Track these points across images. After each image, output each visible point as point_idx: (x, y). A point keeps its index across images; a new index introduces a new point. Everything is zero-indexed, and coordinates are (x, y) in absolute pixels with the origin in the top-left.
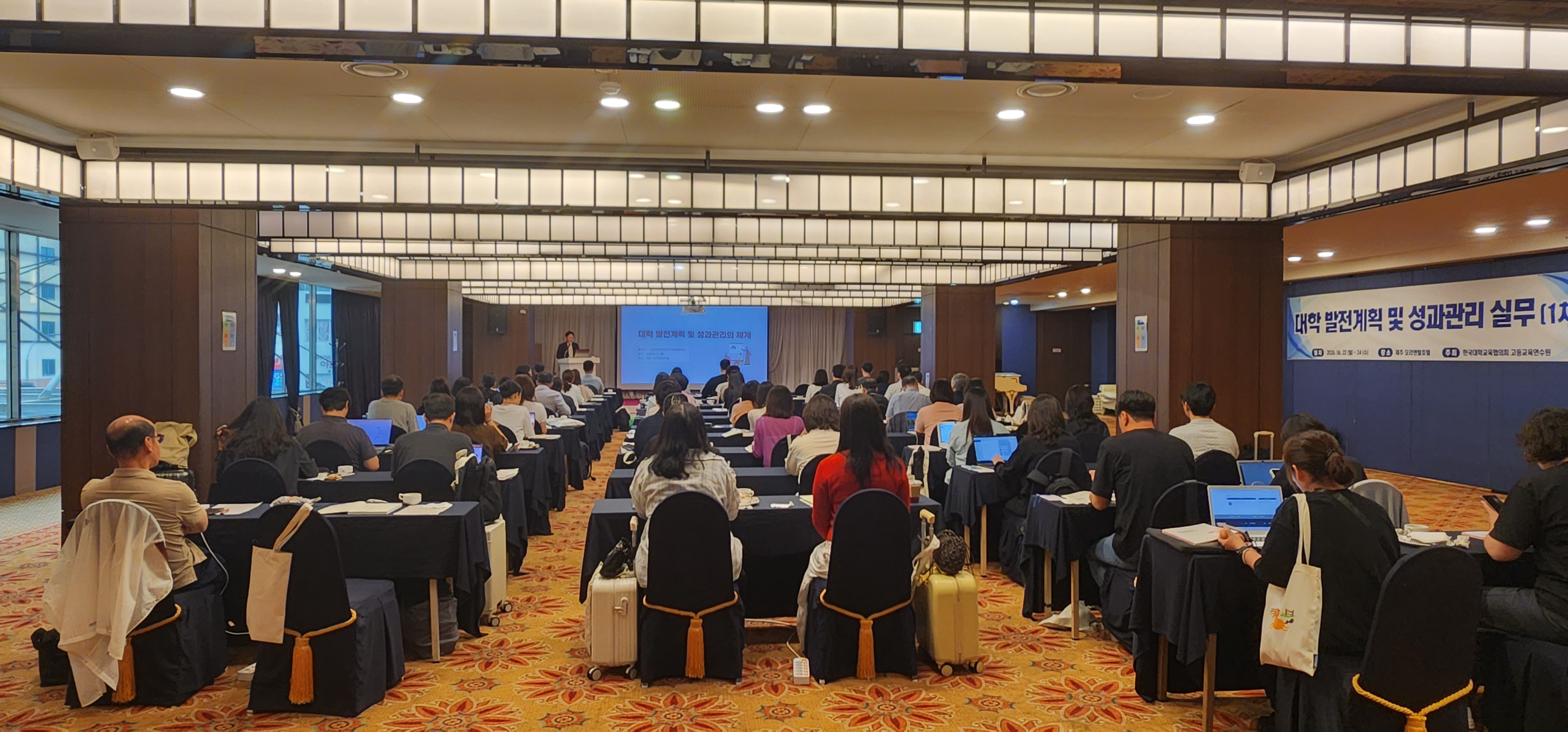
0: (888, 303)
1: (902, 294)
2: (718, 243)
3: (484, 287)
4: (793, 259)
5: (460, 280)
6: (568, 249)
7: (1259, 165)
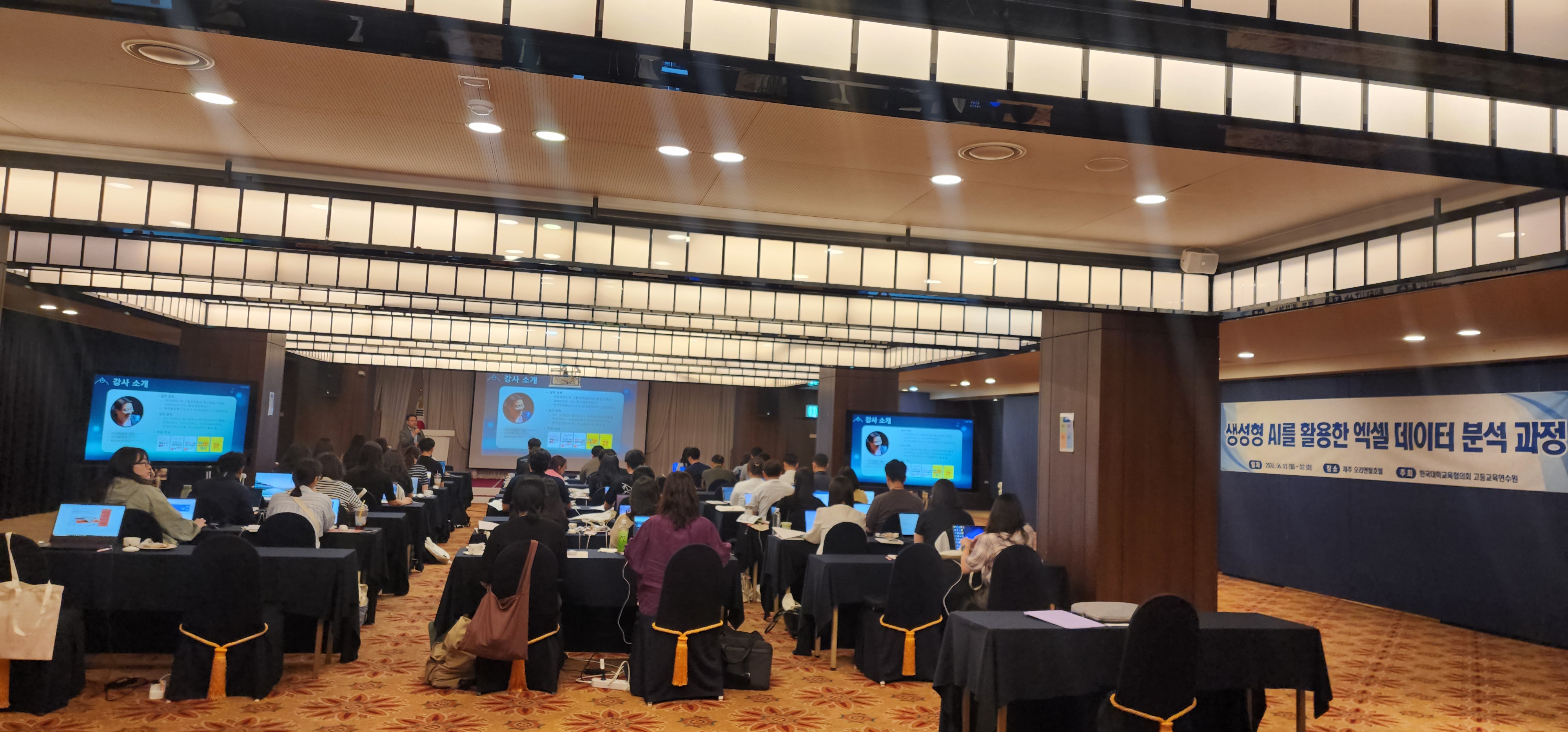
0: (782, 383)
1: (798, 375)
2: (599, 307)
3: (314, 342)
4: (683, 330)
5: (284, 332)
6: (418, 302)
7: (1200, 255)
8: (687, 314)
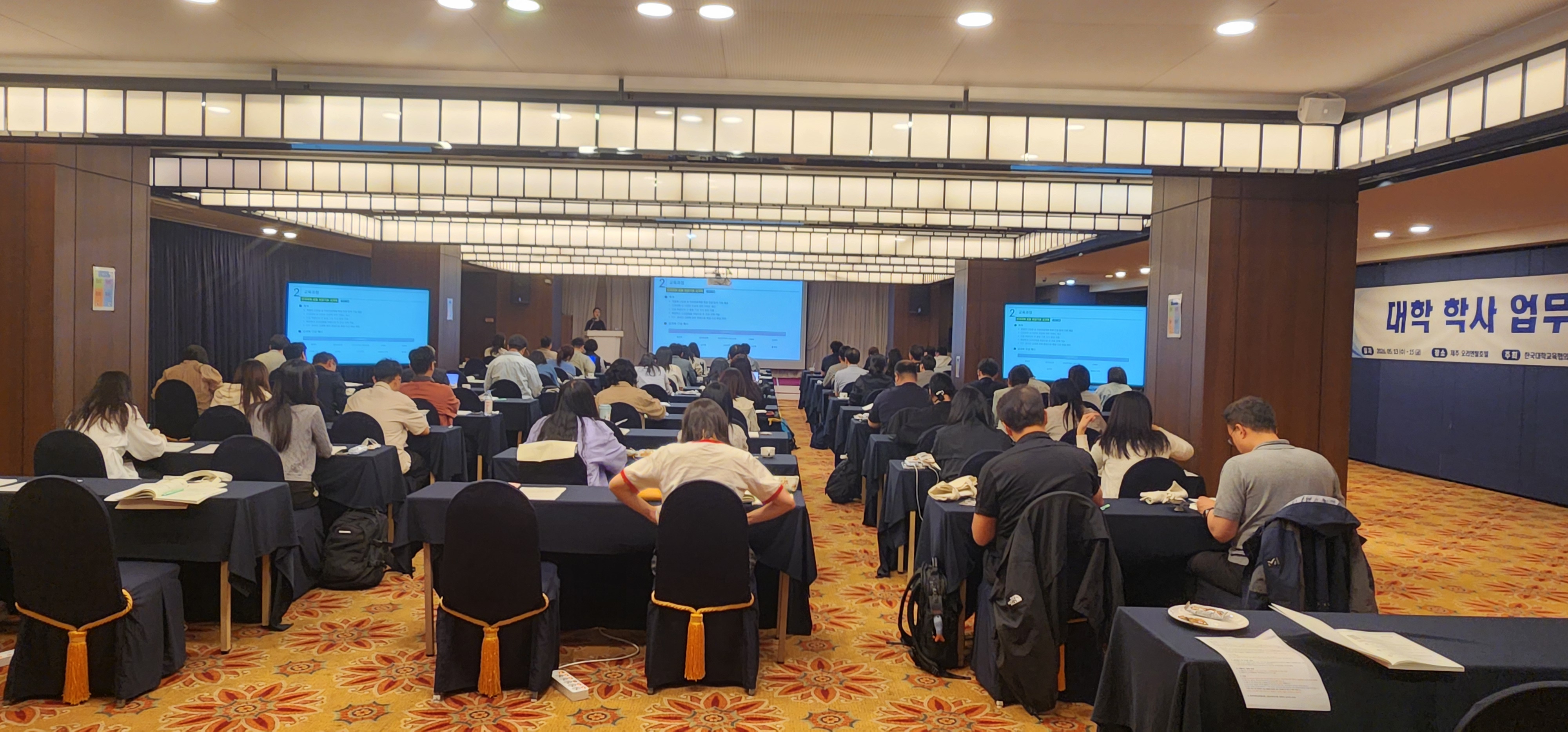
0: (929, 279)
3: (488, 253)
5: (459, 244)
7: (1322, 101)
8: (803, 206)
